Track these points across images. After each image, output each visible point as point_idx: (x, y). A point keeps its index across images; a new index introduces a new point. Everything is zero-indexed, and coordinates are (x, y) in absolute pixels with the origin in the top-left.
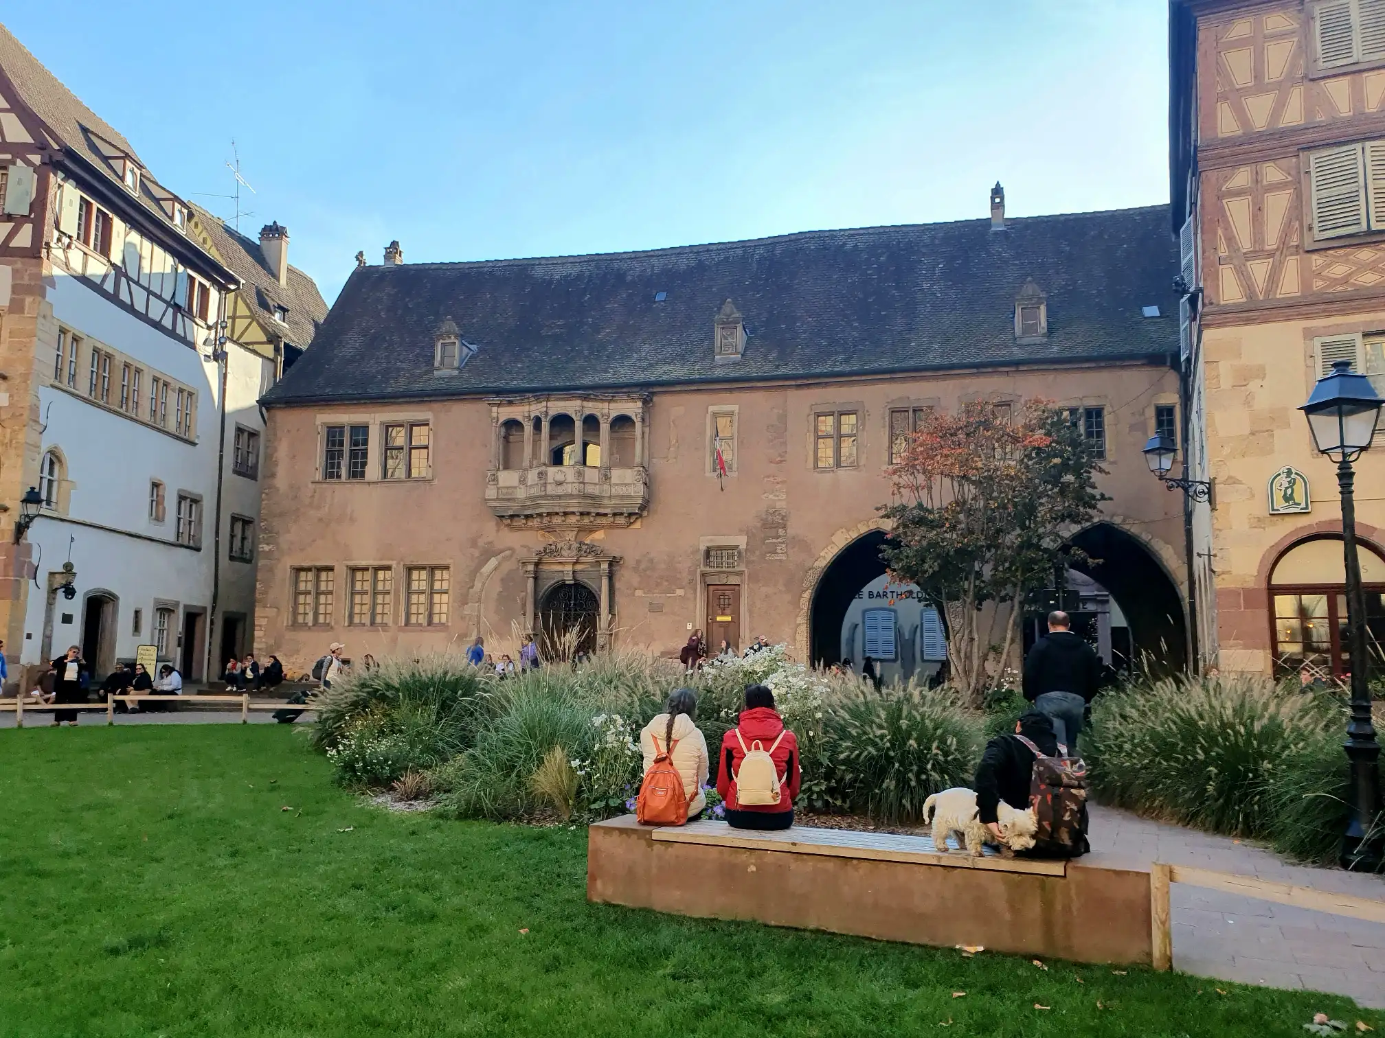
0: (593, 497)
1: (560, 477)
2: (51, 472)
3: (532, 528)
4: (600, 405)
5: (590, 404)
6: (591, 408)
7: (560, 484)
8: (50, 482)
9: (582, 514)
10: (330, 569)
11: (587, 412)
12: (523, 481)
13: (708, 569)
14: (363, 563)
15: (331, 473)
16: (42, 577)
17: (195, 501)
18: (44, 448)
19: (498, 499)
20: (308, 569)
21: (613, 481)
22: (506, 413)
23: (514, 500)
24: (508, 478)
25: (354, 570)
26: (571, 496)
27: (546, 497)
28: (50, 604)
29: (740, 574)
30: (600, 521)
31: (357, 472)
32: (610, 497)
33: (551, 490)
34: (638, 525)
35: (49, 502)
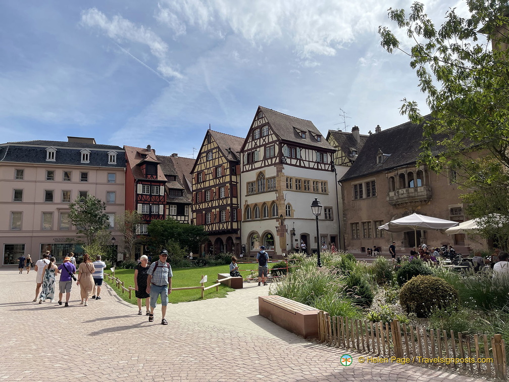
0: (412, 197)
1: (402, 192)
2: (289, 209)
3: (401, 208)
4: (412, 168)
5: (409, 169)
6: (409, 170)
7: (402, 194)
8: (289, 211)
9: (410, 202)
10: (358, 223)
11: (408, 171)
12: (395, 194)
13: (452, 216)
14: (365, 221)
15: (356, 198)
16: (289, 231)
17: (331, 208)
18: (286, 204)
19: (390, 200)
20: (354, 223)
21: (419, 191)
22: (390, 175)
23: (394, 200)
24: (392, 194)
25: (364, 223)
26: (405, 198)
27: (399, 198)
28: (292, 237)
29: (463, 216)
30: (417, 203)
31: (361, 197)
32: (418, 196)
33: (400, 196)
34: (429, 203)
35: (289, 215)
